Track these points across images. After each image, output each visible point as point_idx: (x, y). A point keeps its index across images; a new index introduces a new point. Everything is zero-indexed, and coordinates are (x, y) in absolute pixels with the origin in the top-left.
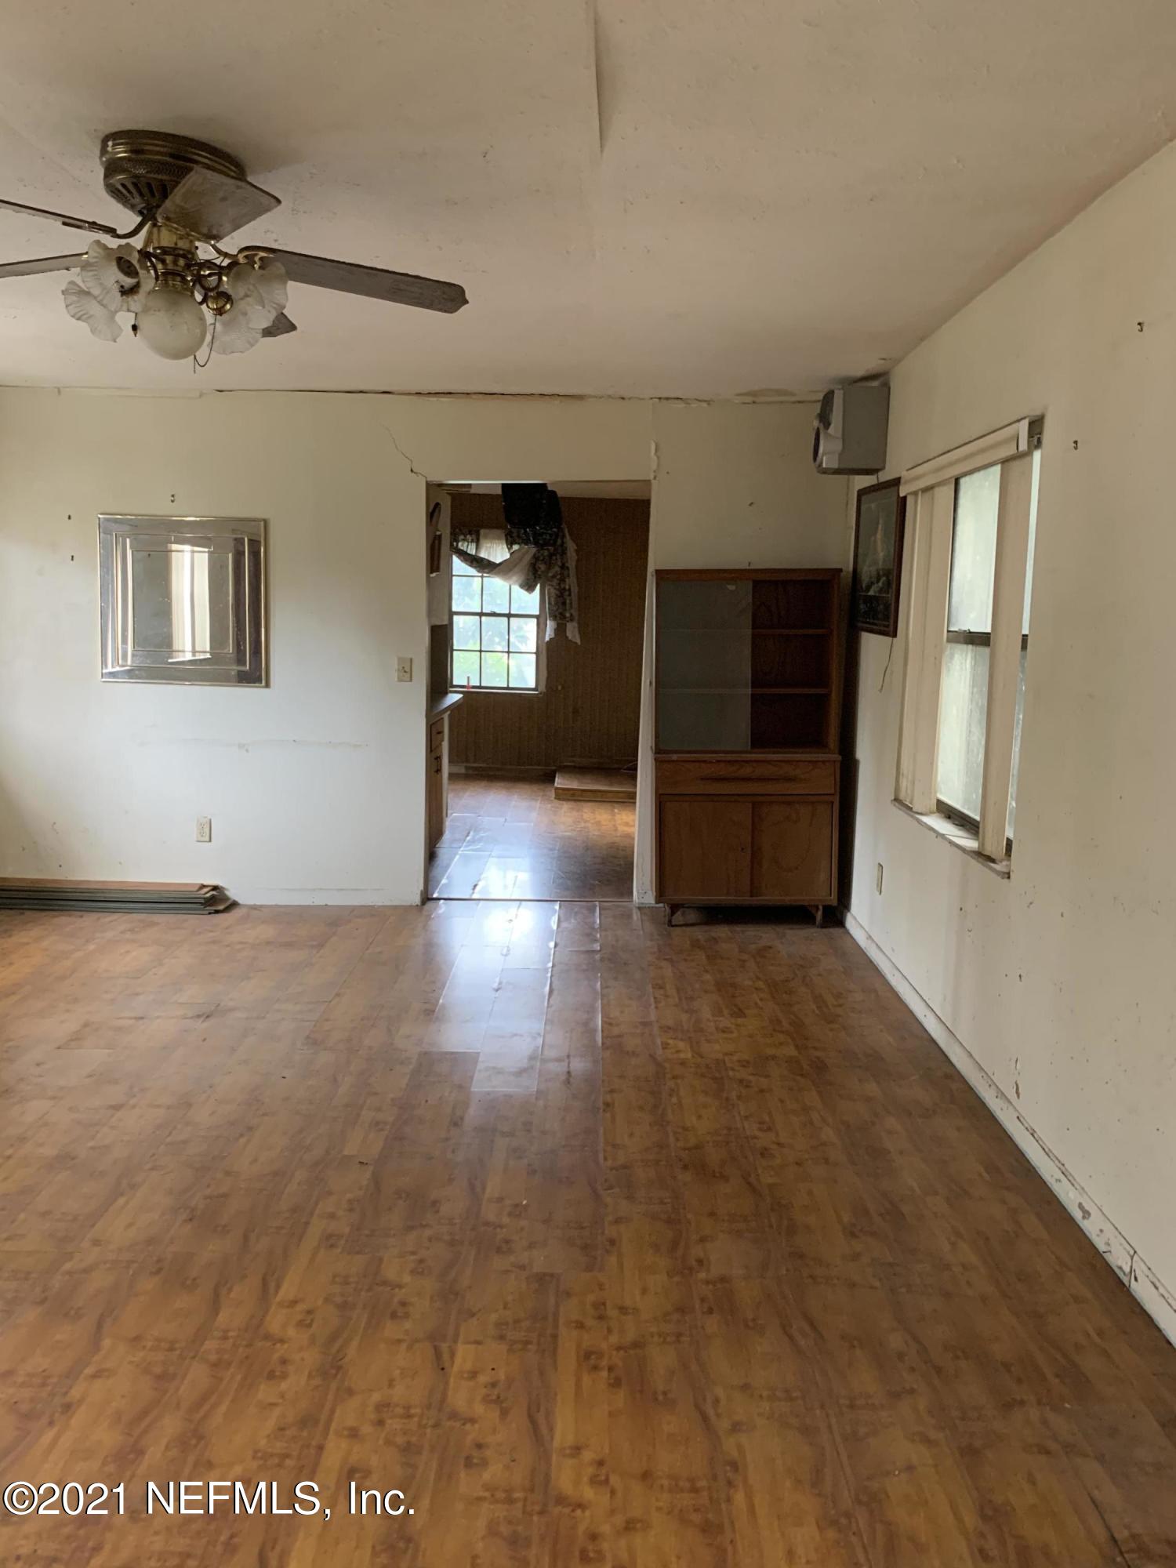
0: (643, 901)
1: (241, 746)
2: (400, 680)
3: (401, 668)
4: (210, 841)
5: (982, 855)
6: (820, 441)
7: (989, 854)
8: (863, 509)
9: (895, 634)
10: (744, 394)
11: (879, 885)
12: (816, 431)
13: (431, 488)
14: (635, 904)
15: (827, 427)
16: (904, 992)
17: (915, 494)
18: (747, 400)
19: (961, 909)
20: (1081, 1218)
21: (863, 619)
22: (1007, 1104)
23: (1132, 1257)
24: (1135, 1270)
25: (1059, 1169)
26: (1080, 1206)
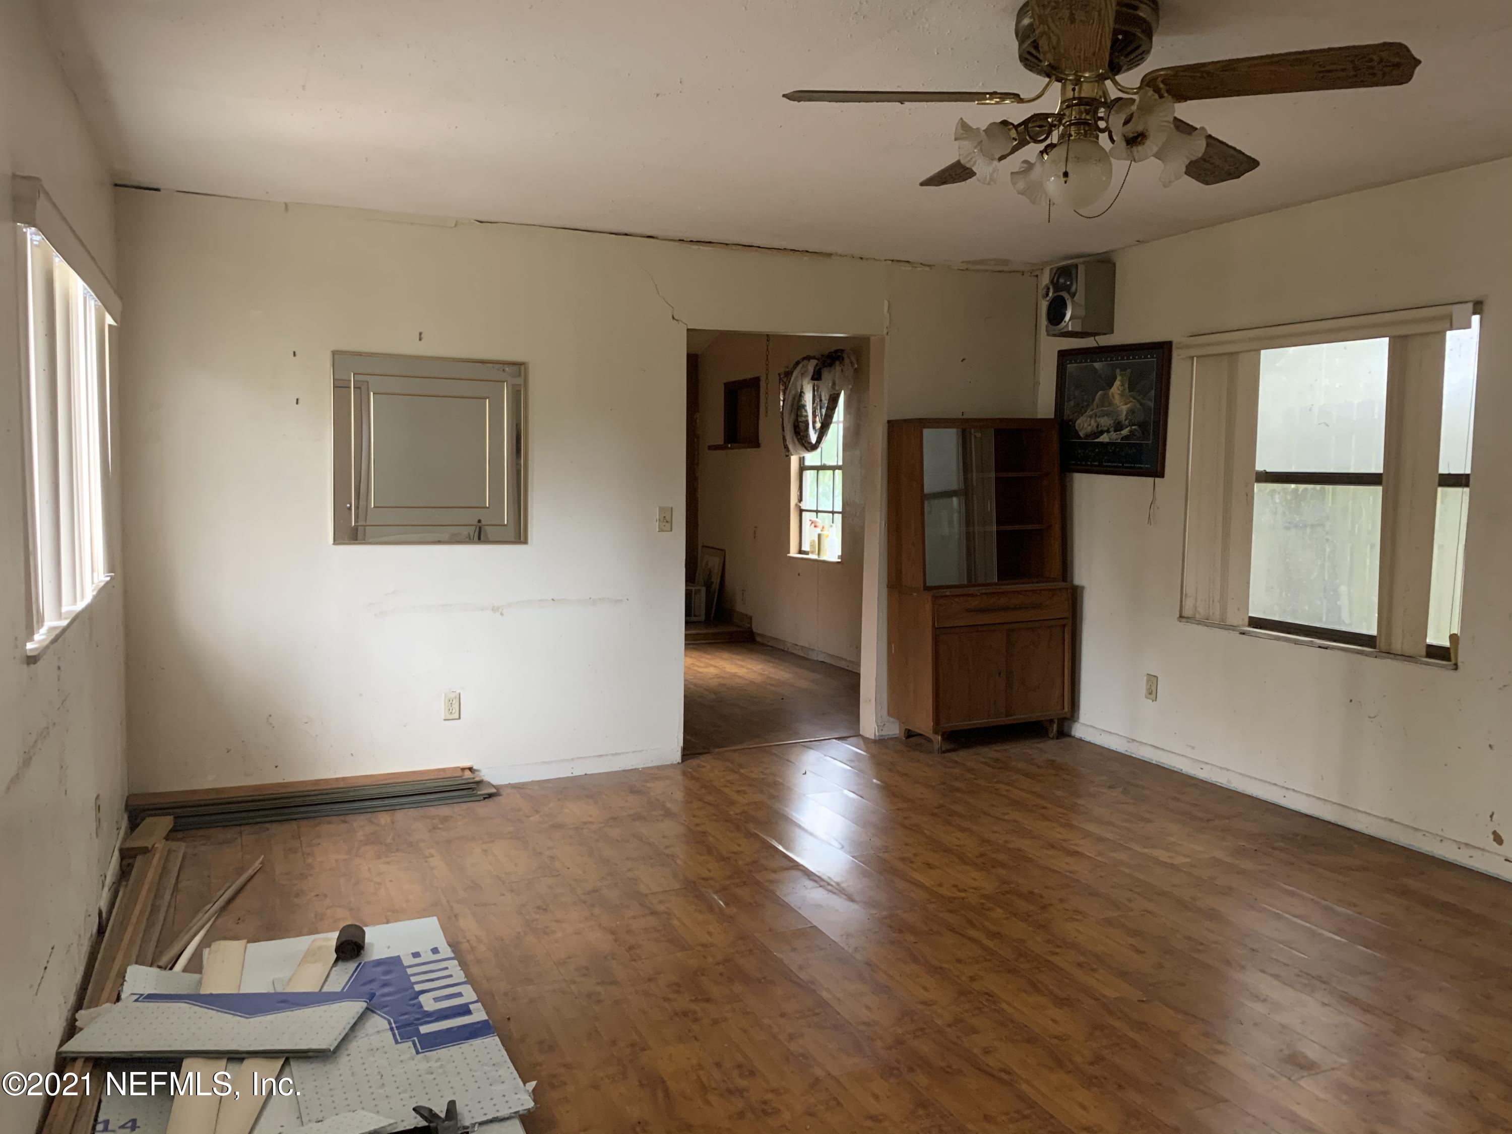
0: (883, 733)
1: (495, 609)
2: (661, 530)
3: (662, 518)
4: (460, 718)
5: (1389, 653)
6: (1066, 307)
7: (1399, 653)
8: (1071, 367)
9: (1161, 475)
10: (969, 262)
11: (1152, 693)
12: (1048, 298)
13: (692, 333)
14: (872, 737)
15: (1073, 295)
16: (1229, 781)
17: (1193, 358)
18: (964, 266)
19: (1351, 701)
21: (1084, 463)
22: (1480, 852)
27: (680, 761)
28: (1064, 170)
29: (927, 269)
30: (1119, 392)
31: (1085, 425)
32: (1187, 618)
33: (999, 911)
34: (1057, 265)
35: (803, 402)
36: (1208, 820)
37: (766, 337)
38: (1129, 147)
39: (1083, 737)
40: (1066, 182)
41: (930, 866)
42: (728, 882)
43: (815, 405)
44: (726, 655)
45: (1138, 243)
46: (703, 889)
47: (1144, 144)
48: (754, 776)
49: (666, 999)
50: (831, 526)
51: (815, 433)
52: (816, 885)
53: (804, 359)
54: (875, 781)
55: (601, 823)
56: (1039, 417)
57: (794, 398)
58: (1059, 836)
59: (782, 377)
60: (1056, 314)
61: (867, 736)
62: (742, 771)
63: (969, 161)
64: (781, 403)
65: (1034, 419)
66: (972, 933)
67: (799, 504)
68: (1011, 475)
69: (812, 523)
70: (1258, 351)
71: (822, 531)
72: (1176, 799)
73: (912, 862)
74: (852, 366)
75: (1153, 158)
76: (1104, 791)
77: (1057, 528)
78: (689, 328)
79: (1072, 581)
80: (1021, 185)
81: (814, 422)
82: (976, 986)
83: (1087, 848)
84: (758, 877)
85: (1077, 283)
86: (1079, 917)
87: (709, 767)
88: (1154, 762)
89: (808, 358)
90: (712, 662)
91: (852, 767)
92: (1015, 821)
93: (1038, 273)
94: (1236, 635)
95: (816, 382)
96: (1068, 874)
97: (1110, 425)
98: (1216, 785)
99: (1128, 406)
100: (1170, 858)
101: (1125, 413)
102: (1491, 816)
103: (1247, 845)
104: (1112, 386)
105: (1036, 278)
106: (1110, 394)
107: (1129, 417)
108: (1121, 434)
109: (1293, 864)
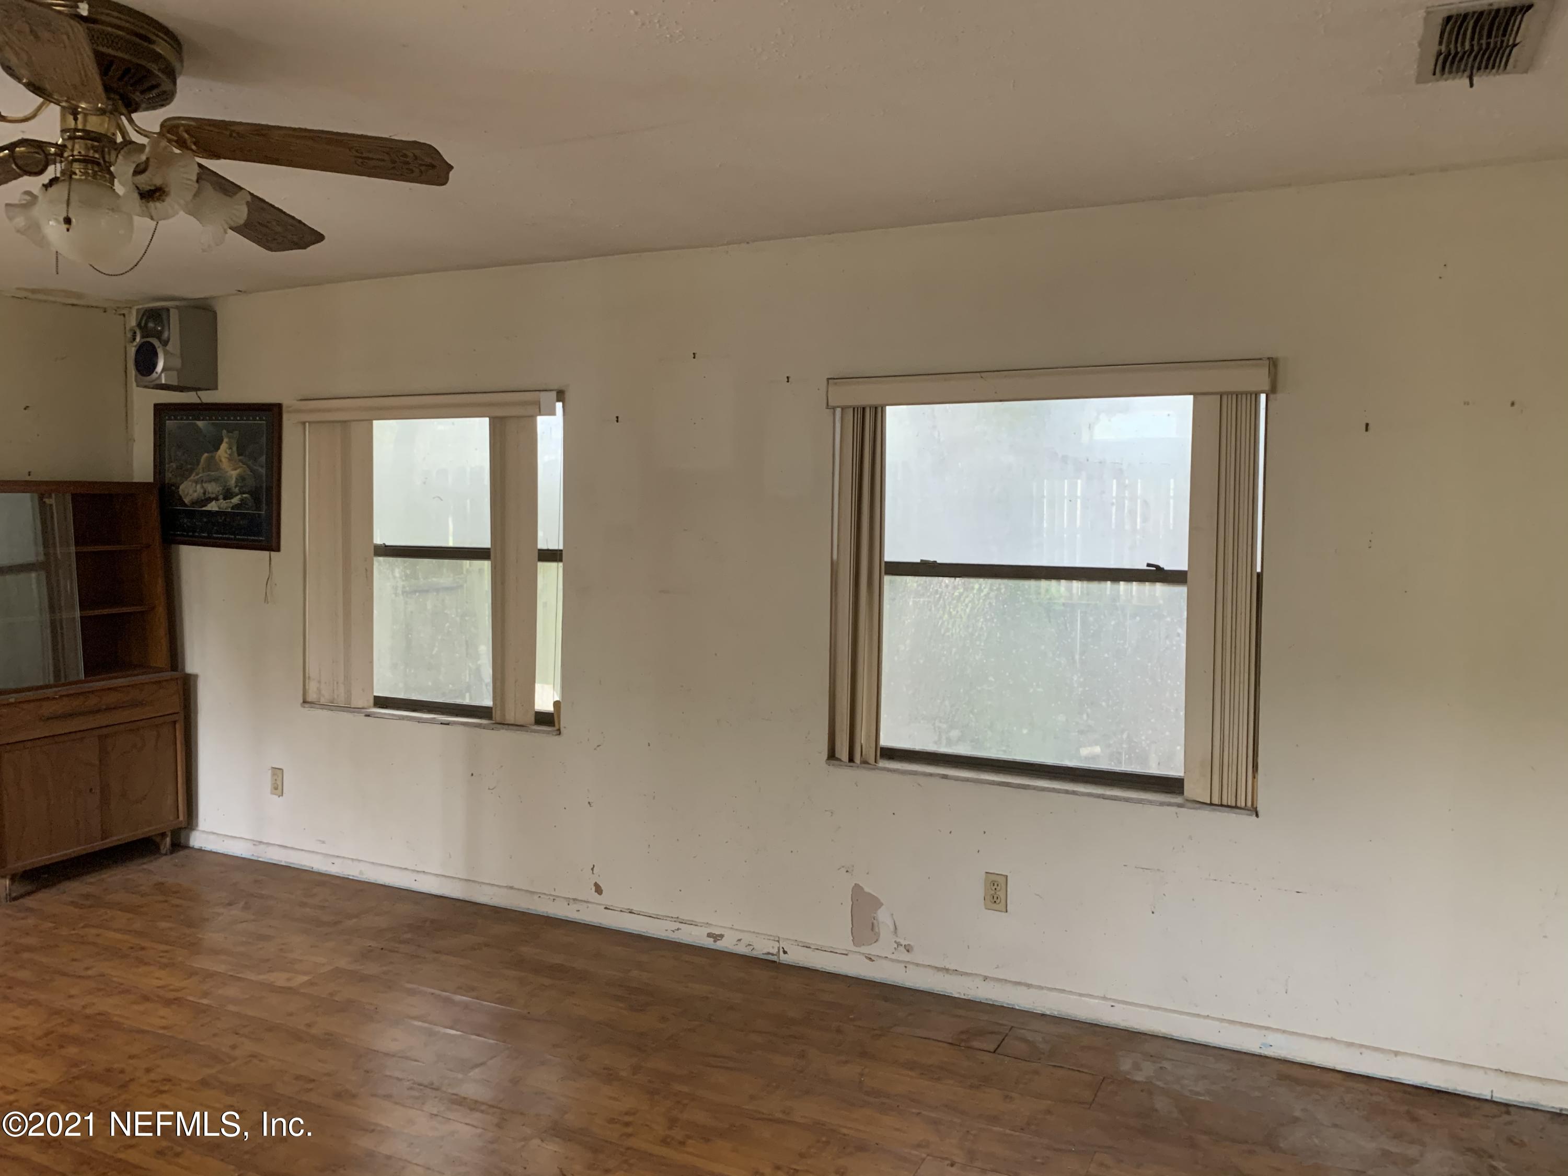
5: (503, 724)
6: (157, 356)
7: (512, 722)
8: (170, 424)
9: (277, 548)
10: (26, 290)
11: (278, 788)
12: (135, 344)
15: (165, 343)
16: (361, 872)
17: (304, 423)
18: (21, 294)
19: (472, 775)
20: (713, 943)
21: (191, 534)
22: (585, 905)
23: (778, 941)
24: (783, 948)
25: (675, 921)
26: (709, 935)
28: (64, 215)
30: (227, 456)
31: (190, 491)
32: (311, 703)
34: (144, 306)
36: (336, 923)
38: (144, 201)
39: (203, 846)
40: (68, 230)
45: (239, 292)
47: (163, 201)
56: (137, 480)
58: (158, 983)
60: (145, 362)
65: (129, 484)
68: (95, 548)
70: (370, 421)
72: (303, 905)
76: (221, 910)
77: (161, 611)
79: (183, 669)
80: (20, 222)
83: (192, 991)
85: (169, 328)
88: (283, 864)
92: (103, 975)
93: (124, 312)
94: (361, 717)
96: (161, 1031)
97: (218, 492)
98: (348, 878)
99: (238, 471)
100: (289, 980)
101: (234, 479)
102: (592, 869)
103: (373, 944)
104: (219, 448)
105: (122, 317)
106: (217, 457)
107: (239, 484)
108: (231, 502)
109: (417, 957)
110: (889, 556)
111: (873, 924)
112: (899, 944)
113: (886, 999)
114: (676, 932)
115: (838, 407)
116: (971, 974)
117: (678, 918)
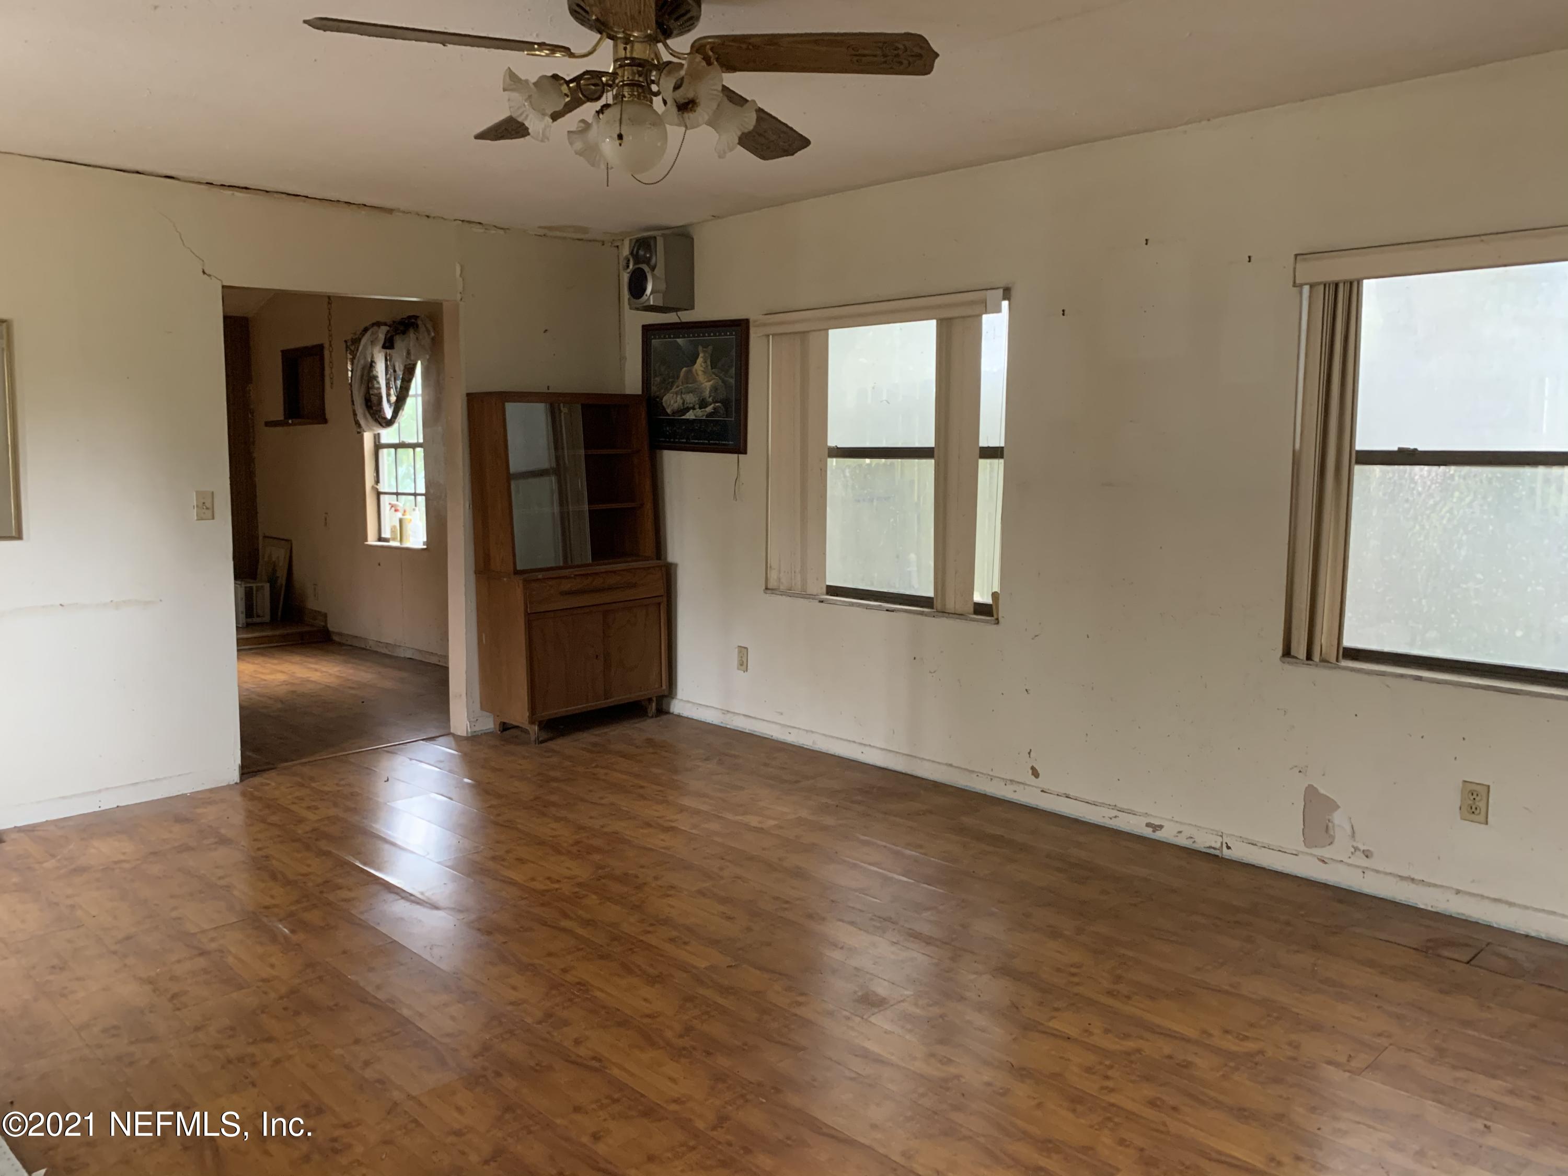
0: (477, 729)
2: (200, 518)
3: (201, 505)
5: (944, 613)
6: (647, 280)
7: (953, 612)
8: (655, 343)
9: (744, 452)
10: (545, 228)
11: (743, 665)
12: (629, 270)
13: (228, 291)
14: (464, 734)
15: (653, 269)
16: (814, 743)
17: (768, 336)
18: (542, 232)
19: (915, 658)
20: (1151, 832)
21: (672, 440)
22: (1022, 786)
23: (1222, 836)
24: (1226, 843)
25: (1113, 809)
26: (1148, 825)
27: (238, 781)
28: (618, 132)
29: (502, 232)
30: (702, 369)
31: (671, 401)
32: (772, 589)
33: (594, 897)
34: (636, 237)
35: (374, 373)
36: (797, 782)
37: (327, 300)
38: (680, 113)
39: (681, 712)
40: (620, 145)
41: (521, 861)
42: (293, 908)
43: (388, 376)
44: (297, 658)
45: (713, 218)
46: (265, 920)
47: (695, 111)
48: (326, 789)
49: (217, 1047)
50: (414, 510)
51: (390, 407)
52: (397, 897)
53: (373, 325)
54: (466, 780)
55: (138, 860)
56: (628, 392)
57: (363, 368)
58: (657, 814)
59: (348, 344)
60: (637, 287)
61: (459, 734)
62: (313, 785)
63: (521, 114)
64: (350, 374)
65: (620, 395)
66: (565, 923)
67: (376, 486)
68: (599, 452)
69: (392, 507)
70: (826, 331)
71: (403, 515)
72: (766, 765)
73: (504, 860)
74: (429, 334)
75: (704, 126)
76: (700, 764)
77: (649, 506)
78: (225, 284)
79: (666, 558)
80: (579, 145)
81: (388, 395)
82: (569, 977)
83: (683, 823)
84: (331, 897)
85: (656, 255)
86: (672, 892)
87: (273, 784)
88: (747, 731)
89: (378, 324)
90: (279, 668)
91: (440, 769)
92: (612, 804)
93: (618, 244)
94: (816, 603)
95: (388, 351)
96: (663, 850)
97: (695, 402)
98: (803, 747)
99: (711, 383)
100: (760, 822)
101: (708, 390)
102: (1029, 753)
103: (830, 801)
104: (695, 363)
105: (616, 248)
106: (694, 370)
107: (713, 394)
108: (706, 411)
109: (868, 815)
110: (1360, 446)
111: (1327, 827)
112: (1356, 849)
113: (1340, 901)
114: (1114, 819)
115: (1306, 284)
116: (1442, 886)
117: (1115, 806)
